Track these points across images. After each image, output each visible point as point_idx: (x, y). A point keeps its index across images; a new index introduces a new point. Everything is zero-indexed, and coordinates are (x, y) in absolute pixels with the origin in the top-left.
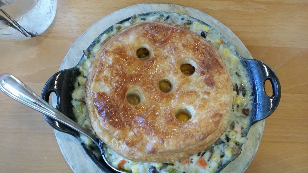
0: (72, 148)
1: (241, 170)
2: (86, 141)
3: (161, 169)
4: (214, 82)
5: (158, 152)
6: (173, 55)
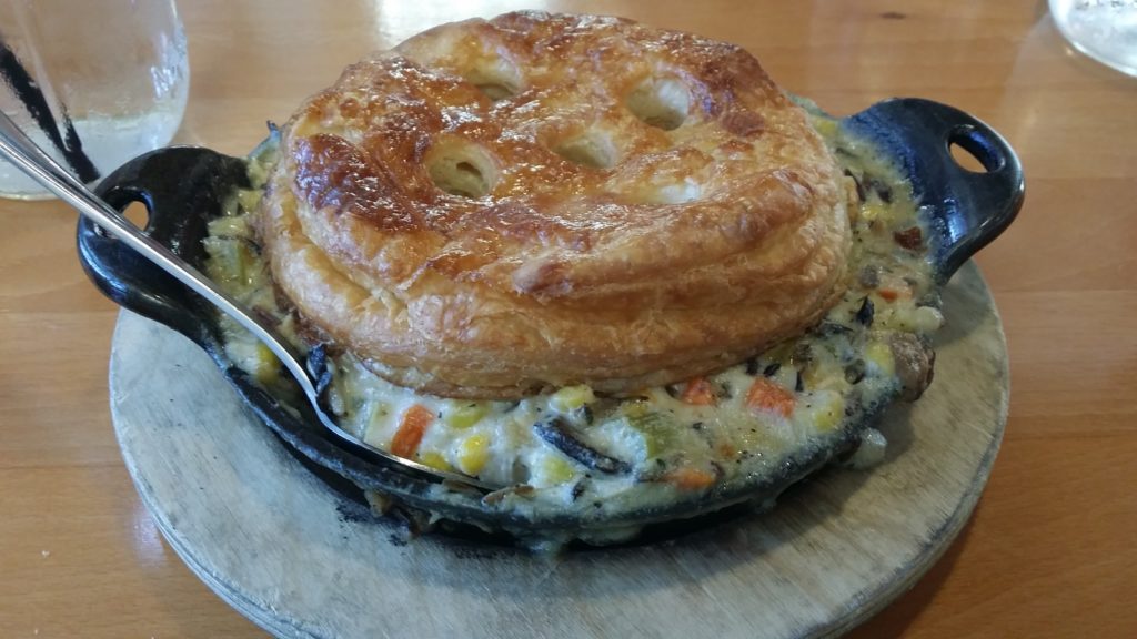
0: (182, 451)
1: (960, 484)
2: (249, 359)
3: (591, 414)
4: (761, 122)
5: (567, 280)
6: (599, 74)
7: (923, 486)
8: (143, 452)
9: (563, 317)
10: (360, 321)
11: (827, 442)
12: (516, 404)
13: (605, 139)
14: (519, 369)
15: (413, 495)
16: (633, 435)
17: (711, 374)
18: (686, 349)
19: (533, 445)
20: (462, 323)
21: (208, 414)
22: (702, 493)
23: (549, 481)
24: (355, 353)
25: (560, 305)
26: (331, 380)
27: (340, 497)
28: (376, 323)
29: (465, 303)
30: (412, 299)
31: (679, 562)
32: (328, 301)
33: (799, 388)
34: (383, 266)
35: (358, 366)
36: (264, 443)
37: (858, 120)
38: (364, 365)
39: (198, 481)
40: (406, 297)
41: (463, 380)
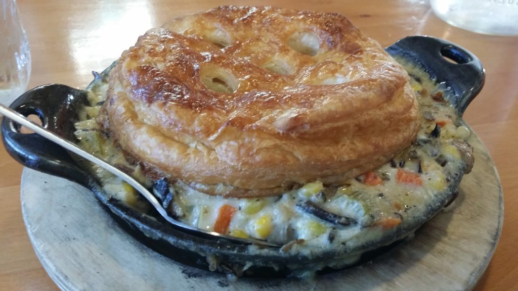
0: (80, 253)
2: (119, 193)
3: (325, 196)
4: (359, 47)
5: (306, 123)
6: (271, 32)
7: (479, 215)
8: (56, 257)
9: (305, 145)
10: (188, 161)
11: (445, 196)
12: (280, 197)
13: (283, 62)
14: (285, 175)
15: (240, 253)
16: (353, 203)
17: (376, 169)
18: (365, 156)
19: (298, 217)
20: (251, 153)
21: (90, 231)
22: (395, 229)
23: (313, 235)
24: (184, 180)
25: (303, 138)
26: (173, 197)
27: (182, 266)
28: (198, 161)
29: (250, 142)
30: (216, 145)
31: (378, 272)
32: (167, 153)
33: (420, 171)
34: (198, 129)
35: (186, 188)
36: (128, 242)
37: (391, 49)
38: (190, 187)
39: (95, 269)
40: (213, 144)
41: (253, 186)
